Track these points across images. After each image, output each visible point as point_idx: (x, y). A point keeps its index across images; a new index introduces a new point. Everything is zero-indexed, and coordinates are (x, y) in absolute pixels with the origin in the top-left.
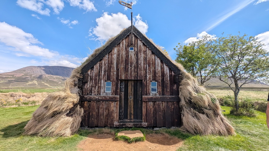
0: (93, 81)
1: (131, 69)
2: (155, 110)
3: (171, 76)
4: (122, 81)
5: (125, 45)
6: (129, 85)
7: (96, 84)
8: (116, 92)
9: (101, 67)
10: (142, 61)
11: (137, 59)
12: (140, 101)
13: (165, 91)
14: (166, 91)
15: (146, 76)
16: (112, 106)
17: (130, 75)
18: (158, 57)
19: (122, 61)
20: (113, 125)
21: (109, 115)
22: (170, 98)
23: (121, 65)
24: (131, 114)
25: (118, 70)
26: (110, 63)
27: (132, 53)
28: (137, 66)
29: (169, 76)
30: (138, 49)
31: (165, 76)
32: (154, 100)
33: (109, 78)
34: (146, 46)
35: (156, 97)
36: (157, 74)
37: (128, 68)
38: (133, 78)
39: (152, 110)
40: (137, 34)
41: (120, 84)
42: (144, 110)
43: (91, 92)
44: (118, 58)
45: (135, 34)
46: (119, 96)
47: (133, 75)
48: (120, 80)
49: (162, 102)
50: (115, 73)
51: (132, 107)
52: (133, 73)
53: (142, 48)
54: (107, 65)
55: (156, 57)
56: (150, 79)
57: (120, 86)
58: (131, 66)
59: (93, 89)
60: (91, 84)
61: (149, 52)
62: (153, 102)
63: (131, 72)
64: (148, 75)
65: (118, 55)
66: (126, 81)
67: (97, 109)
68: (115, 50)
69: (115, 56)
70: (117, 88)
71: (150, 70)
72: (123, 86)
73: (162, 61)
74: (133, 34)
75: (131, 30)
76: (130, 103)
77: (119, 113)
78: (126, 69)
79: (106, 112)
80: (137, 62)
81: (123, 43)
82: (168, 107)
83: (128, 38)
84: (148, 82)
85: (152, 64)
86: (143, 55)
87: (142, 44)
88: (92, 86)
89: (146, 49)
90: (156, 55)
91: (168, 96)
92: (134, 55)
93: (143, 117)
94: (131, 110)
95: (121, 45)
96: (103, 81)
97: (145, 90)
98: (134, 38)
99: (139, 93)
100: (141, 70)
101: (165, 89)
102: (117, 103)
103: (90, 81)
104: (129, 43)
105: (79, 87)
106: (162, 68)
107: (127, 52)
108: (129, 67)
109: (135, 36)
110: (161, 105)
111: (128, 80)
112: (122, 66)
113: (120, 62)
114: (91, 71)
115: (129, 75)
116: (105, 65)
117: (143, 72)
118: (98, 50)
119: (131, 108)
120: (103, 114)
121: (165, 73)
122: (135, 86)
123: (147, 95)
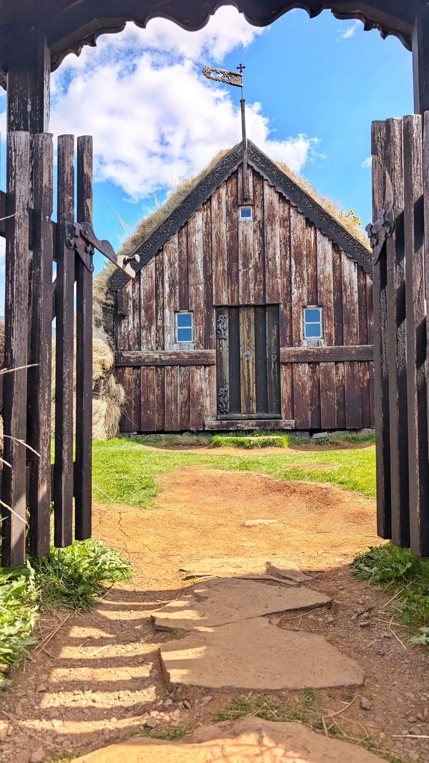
0: (143, 312)
1: (247, 274)
2: (317, 385)
3: (362, 288)
4: (220, 308)
5: (227, 202)
6: (241, 321)
7: (150, 321)
9: (160, 272)
10: (276, 250)
11: (263, 245)
12: (274, 363)
13: (345, 332)
14: (349, 333)
15: (290, 293)
16: (197, 377)
17: (243, 292)
18: (324, 235)
19: (220, 252)
20: (204, 426)
21: (192, 400)
22: (359, 352)
23: (217, 263)
24: (249, 398)
25: (208, 278)
26: (187, 259)
27: (247, 226)
28: (263, 267)
29: (356, 289)
30: (266, 213)
31: (346, 290)
32: (313, 360)
33: (184, 304)
34: (288, 202)
35: (319, 350)
36: (322, 284)
37: (238, 271)
38: (252, 299)
39: (309, 385)
40: (261, 168)
41: (217, 319)
42: (285, 388)
43: (140, 344)
44: (207, 244)
45: (256, 168)
46: (214, 351)
47: (252, 291)
48: (216, 307)
49: (336, 363)
50: (201, 288)
51: (253, 380)
52: (251, 286)
53: (277, 208)
54: (176, 265)
55: (318, 233)
56: (300, 299)
57: (218, 323)
58: (245, 266)
59: (144, 333)
60: (137, 321)
61: (297, 221)
62: (309, 363)
63: (247, 283)
64: (294, 290)
65: (208, 234)
66: (234, 309)
67: (158, 386)
68: (198, 221)
69: (198, 239)
70: (208, 330)
71: (301, 276)
72: (226, 325)
73: (335, 246)
74: (248, 165)
75: (242, 157)
77: (218, 396)
78: (232, 276)
79: (181, 394)
80: (263, 254)
81: (219, 197)
82: (352, 376)
83: (234, 181)
84: (295, 309)
85: (308, 256)
86: (279, 231)
87: (275, 198)
88: (140, 328)
89: (289, 213)
90: (320, 229)
91: (353, 346)
92: (255, 231)
93: (283, 407)
94: (249, 387)
95: (214, 203)
96: (170, 310)
97: (288, 334)
98: (251, 179)
99: (271, 341)
100: (274, 275)
101: (345, 327)
102: (210, 371)
103: (134, 314)
104: (237, 197)
105: (106, 331)
106: (337, 268)
107: (234, 225)
108: (240, 267)
109: (255, 173)
110: (334, 371)
111: (238, 307)
112: (220, 267)
113: (214, 255)
114: (133, 285)
115: (240, 291)
117: (280, 282)
118: (150, 222)
119: (249, 384)
120: (176, 400)
121: (346, 280)
122: (260, 323)
123: (292, 345)
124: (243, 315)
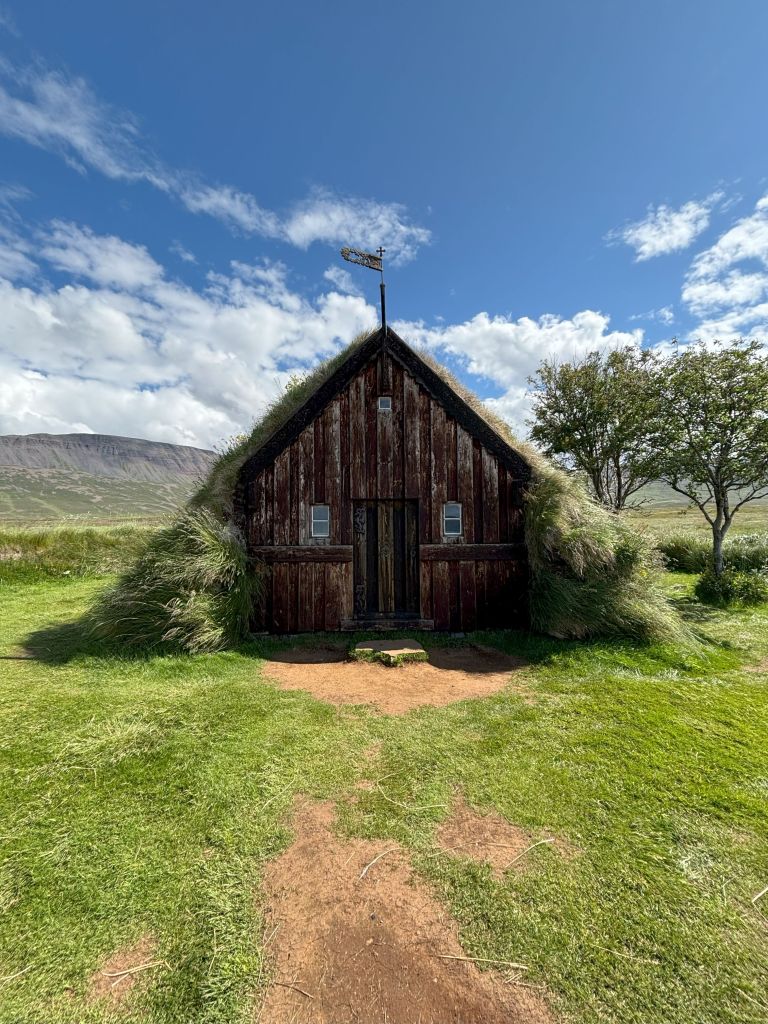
0: (276, 505)
1: (386, 467)
2: (455, 582)
3: (502, 483)
4: (358, 502)
5: (366, 391)
6: (379, 514)
7: (284, 514)
8: (342, 534)
9: (295, 464)
10: (416, 444)
11: (402, 438)
13: (485, 530)
14: (489, 530)
15: (429, 488)
16: (333, 574)
17: (382, 486)
18: (465, 430)
19: (358, 443)
20: (340, 626)
21: (327, 597)
22: (499, 551)
23: (354, 455)
24: (386, 597)
25: (345, 469)
26: (323, 451)
27: (386, 417)
28: (403, 460)
29: (496, 486)
30: (405, 405)
31: (486, 486)
32: (452, 556)
34: (428, 395)
35: (459, 548)
36: (462, 480)
37: (376, 464)
38: (391, 493)
39: (447, 585)
40: (401, 357)
41: (355, 512)
42: (424, 585)
43: (272, 537)
44: (344, 435)
45: (395, 357)
47: (391, 485)
48: (354, 501)
49: (477, 561)
50: (338, 480)
51: (391, 576)
52: (391, 479)
53: (417, 400)
54: (312, 456)
55: (459, 428)
56: (440, 495)
57: (355, 517)
58: (384, 459)
59: (276, 528)
60: (269, 513)
62: (449, 562)
63: (385, 477)
64: (434, 485)
65: (345, 425)
66: (372, 503)
67: (291, 583)
68: (336, 410)
69: (335, 429)
70: (345, 525)
71: (441, 471)
72: (364, 519)
73: (476, 445)
74: (389, 356)
75: (380, 345)
76: (384, 567)
77: (355, 594)
78: (370, 469)
79: (316, 591)
80: (402, 447)
81: (358, 387)
82: (491, 575)
83: (373, 370)
84: (434, 505)
85: (448, 450)
86: (418, 423)
87: (415, 389)
88: (272, 520)
89: (429, 405)
90: (460, 424)
91: (493, 544)
92: (394, 424)
93: (422, 605)
94: (387, 584)
95: (353, 392)
96: (305, 504)
97: (427, 530)
98: (390, 369)
99: (410, 538)
100: (413, 469)
101: (485, 525)
102: (347, 569)
103: (266, 506)
104: (375, 387)
106: (478, 463)
107: (371, 414)
108: (379, 460)
109: (396, 364)
110: (474, 570)
111: (376, 500)
112: (357, 460)
113: (351, 447)
114: (267, 476)
115: (379, 485)
116: (307, 455)
117: (420, 477)
120: (310, 598)
121: (487, 476)
122: (399, 516)
123: (431, 542)
124: (381, 509)
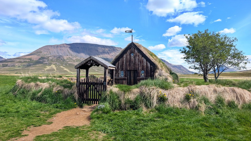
1: (132, 65)
3: (151, 67)
4: (128, 70)
5: (129, 53)
7: (117, 72)
8: (125, 76)
10: (137, 61)
12: (136, 80)
15: (139, 68)
16: (124, 82)
31: (148, 68)
33: (122, 70)
38: (133, 69)
40: (135, 47)
43: (115, 76)
46: (127, 78)
57: (127, 73)
58: (132, 63)
59: (116, 74)
60: (115, 72)
63: (132, 66)
66: (130, 71)
68: (125, 56)
71: (141, 65)
74: (133, 47)
75: (132, 45)
76: (132, 81)
78: (130, 65)
80: (135, 61)
91: (149, 78)
95: (127, 53)
96: (120, 71)
97: (138, 75)
100: (136, 65)
102: (126, 81)
105: (110, 74)
107: (130, 56)
111: (131, 70)
112: (128, 64)
115: (131, 68)
116: (120, 63)
118: (117, 56)
119: (132, 83)
121: (148, 66)
122: (134, 73)
123: (139, 77)
124: (132, 72)
